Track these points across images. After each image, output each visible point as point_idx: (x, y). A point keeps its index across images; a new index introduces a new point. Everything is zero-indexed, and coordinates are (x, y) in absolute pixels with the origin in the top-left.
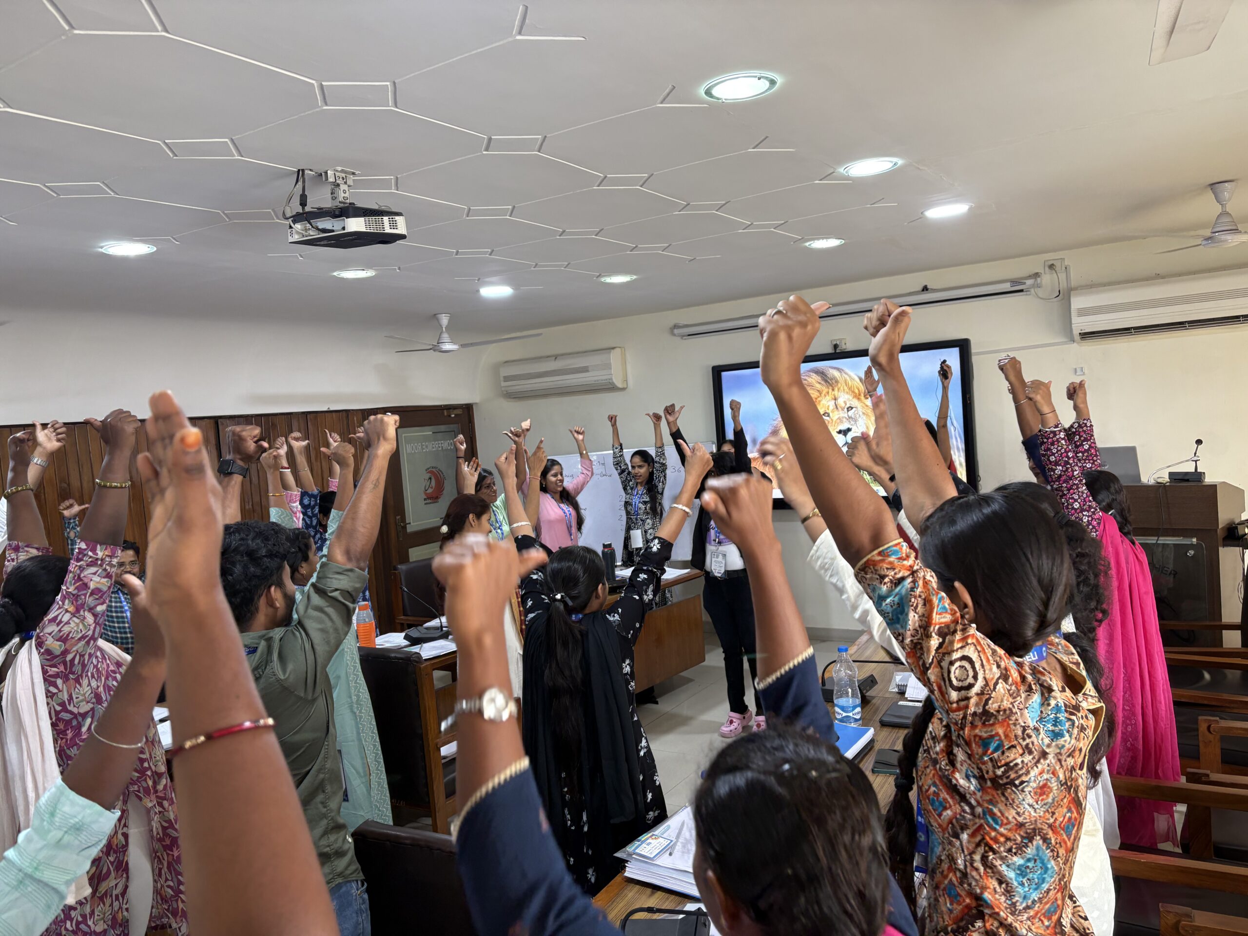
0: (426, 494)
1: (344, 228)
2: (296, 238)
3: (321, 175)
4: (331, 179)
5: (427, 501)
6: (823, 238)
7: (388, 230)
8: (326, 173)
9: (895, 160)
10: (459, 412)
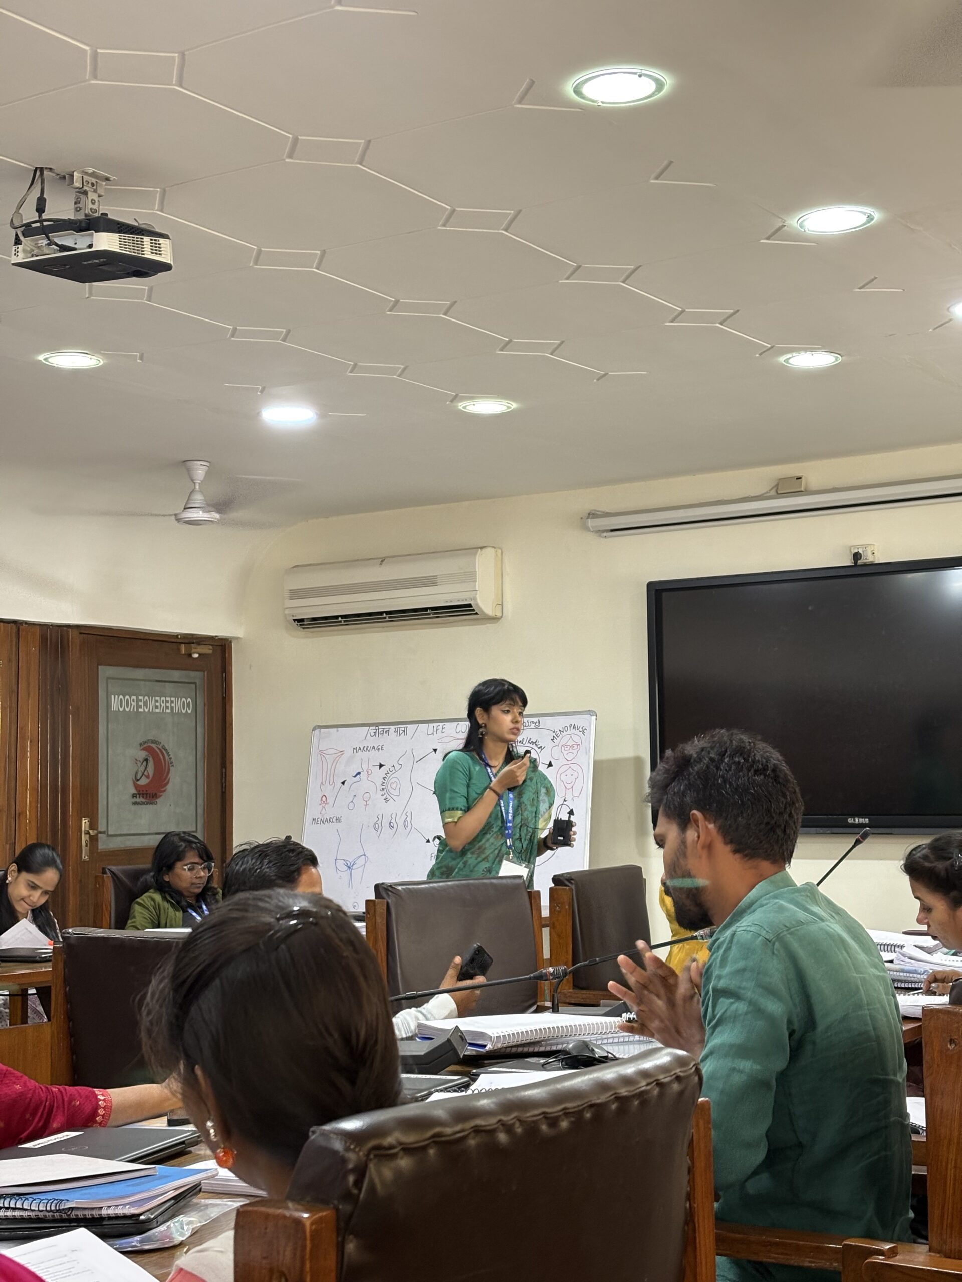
0: (136, 786)
1: (90, 246)
2: (21, 258)
3: (64, 178)
4: (77, 184)
5: (138, 800)
6: (806, 350)
7: (148, 255)
8: (72, 176)
9: (869, 210)
10: (207, 650)
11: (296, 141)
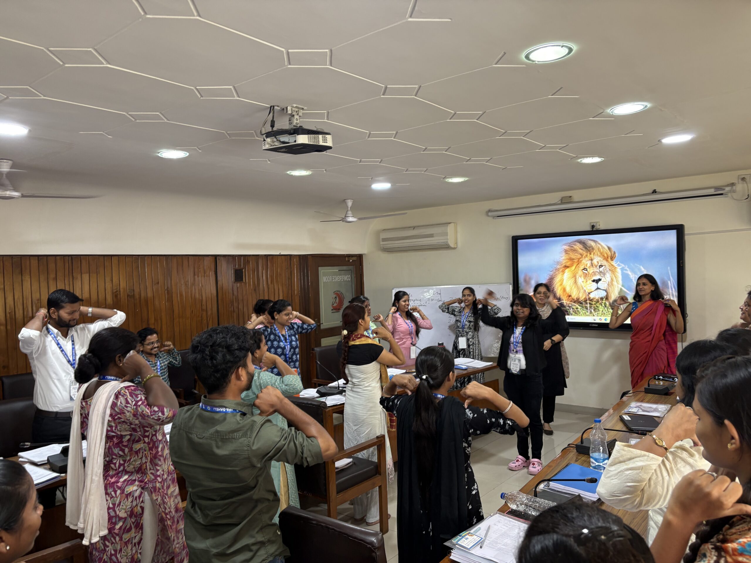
0: (333, 307)
1: (295, 141)
2: (267, 147)
3: (283, 109)
4: (289, 112)
5: (333, 311)
6: (590, 157)
7: (321, 143)
8: (287, 108)
9: (645, 104)
10: (355, 258)
11: (386, 88)
